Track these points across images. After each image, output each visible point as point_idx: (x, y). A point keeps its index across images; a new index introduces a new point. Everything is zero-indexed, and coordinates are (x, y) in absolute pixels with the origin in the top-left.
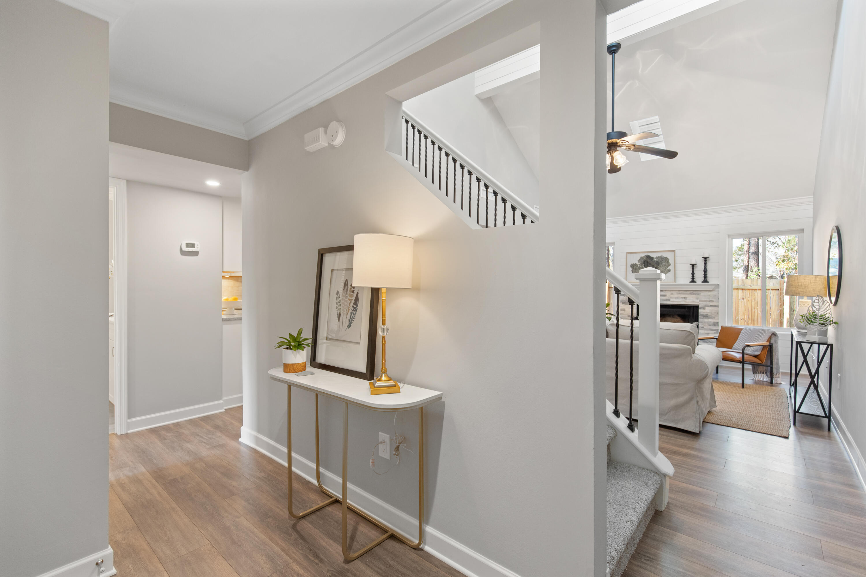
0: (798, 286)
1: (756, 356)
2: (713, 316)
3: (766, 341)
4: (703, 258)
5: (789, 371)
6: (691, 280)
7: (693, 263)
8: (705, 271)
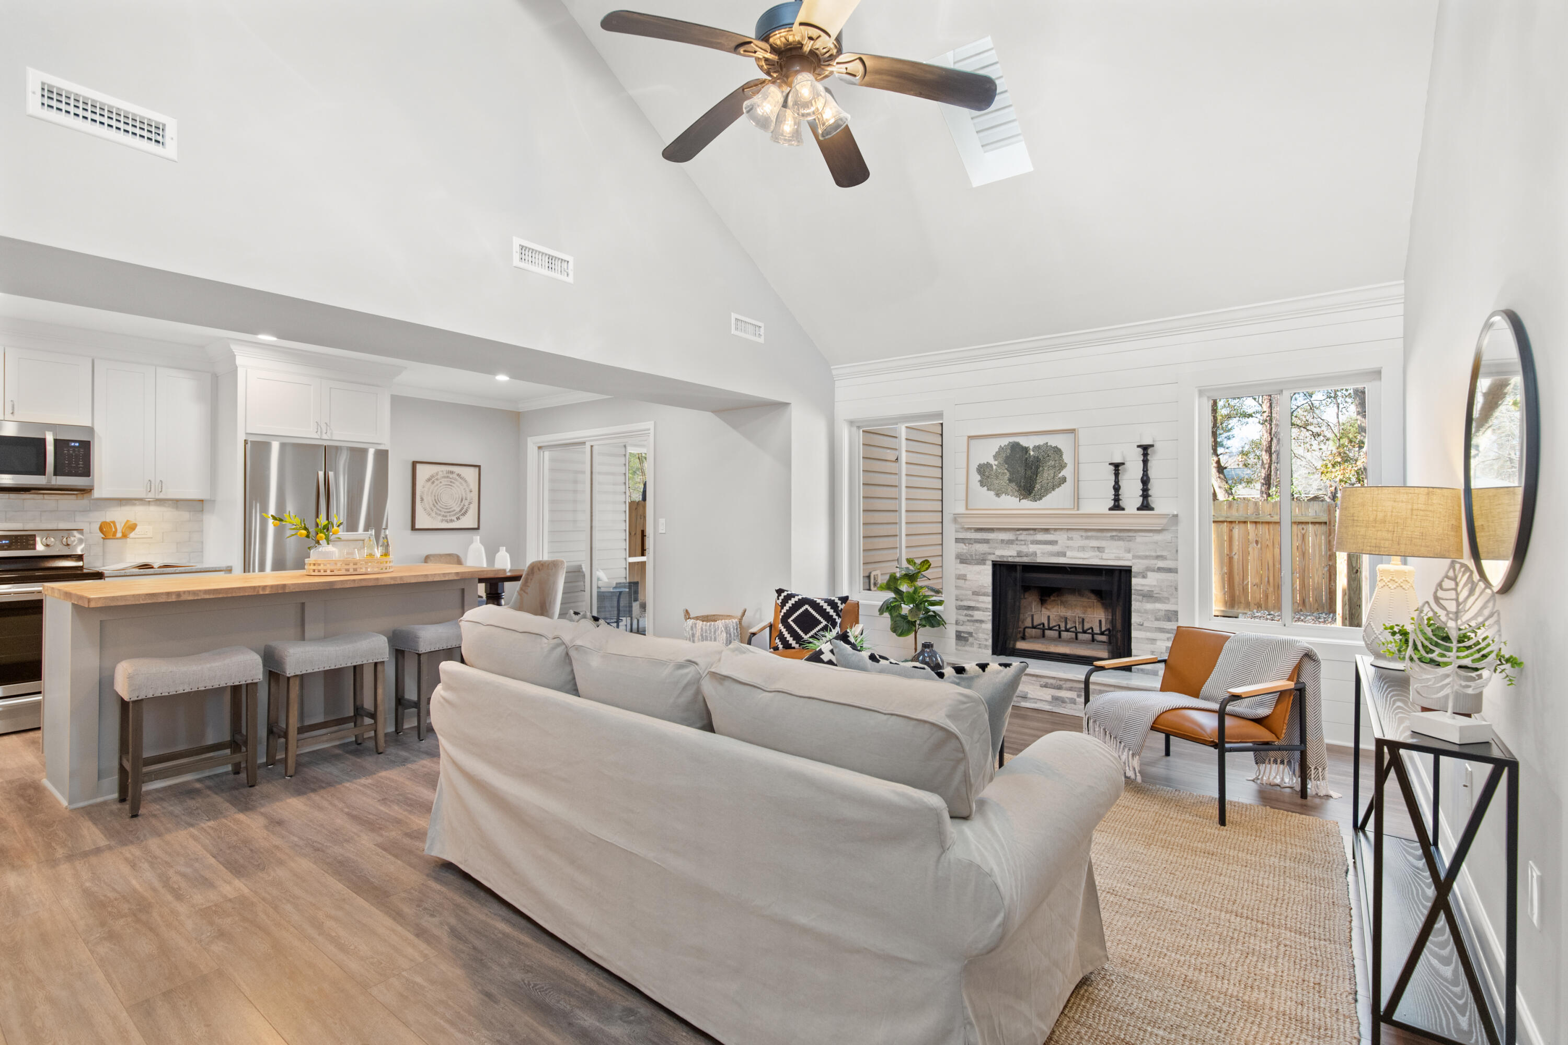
0: (1375, 521)
1: (1259, 721)
2: (1165, 595)
3: (1287, 676)
4: (1139, 446)
5: (1352, 745)
6: (1111, 504)
7: (1117, 460)
8: (1145, 481)
